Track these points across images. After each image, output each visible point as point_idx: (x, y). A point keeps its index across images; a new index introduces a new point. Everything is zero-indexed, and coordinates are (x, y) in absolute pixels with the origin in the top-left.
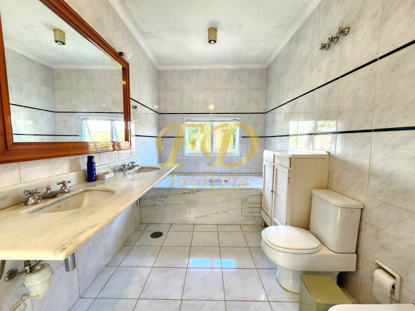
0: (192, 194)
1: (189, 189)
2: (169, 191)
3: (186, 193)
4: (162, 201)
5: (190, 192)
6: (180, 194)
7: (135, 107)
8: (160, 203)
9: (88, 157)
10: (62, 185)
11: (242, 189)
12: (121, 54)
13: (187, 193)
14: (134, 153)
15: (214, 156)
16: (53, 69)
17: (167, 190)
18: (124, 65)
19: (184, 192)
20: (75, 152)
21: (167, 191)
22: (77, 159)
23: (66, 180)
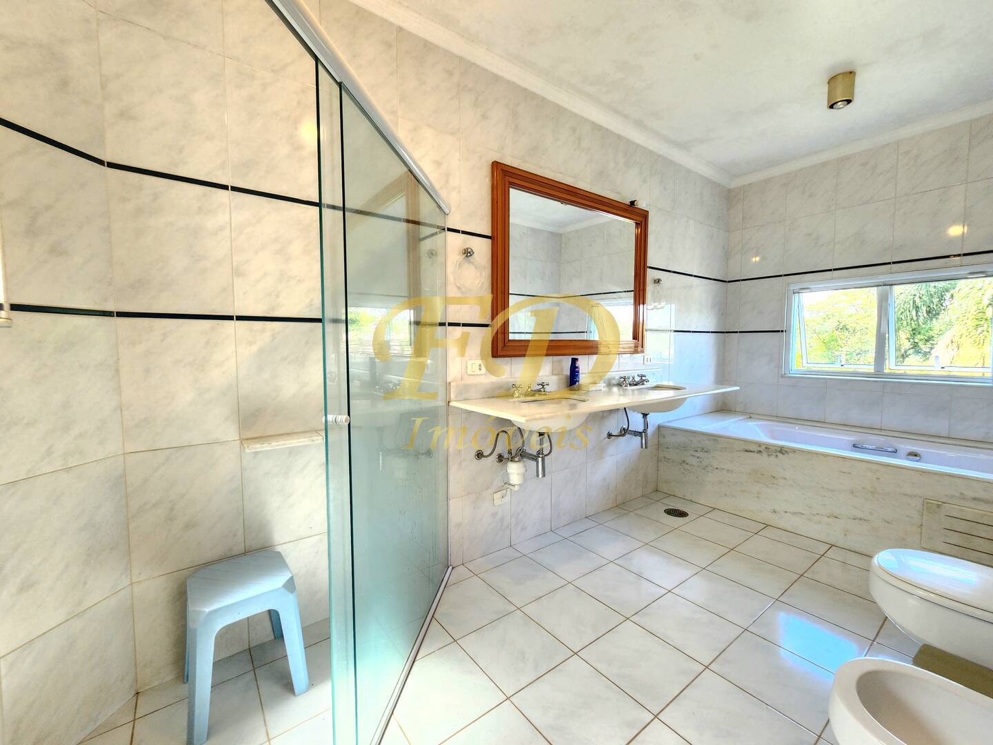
0: (765, 454)
1: (760, 444)
2: (714, 440)
3: (751, 451)
4: (698, 458)
5: (760, 451)
6: (737, 451)
7: (658, 281)
8: (694, 461)
9: (572, 359)
10: (541, 387)
11: (924, 472)
12: (632, 203)
13: (754, 452)
14: (649, 360)
15: (882, 381)
16: (561, 234)
17: (710, 438)
18: (638, 218)
19: (747, 448)
20: (557, 352)
21: (709, 440)
22: (560, 361)
23: (546, 382)
